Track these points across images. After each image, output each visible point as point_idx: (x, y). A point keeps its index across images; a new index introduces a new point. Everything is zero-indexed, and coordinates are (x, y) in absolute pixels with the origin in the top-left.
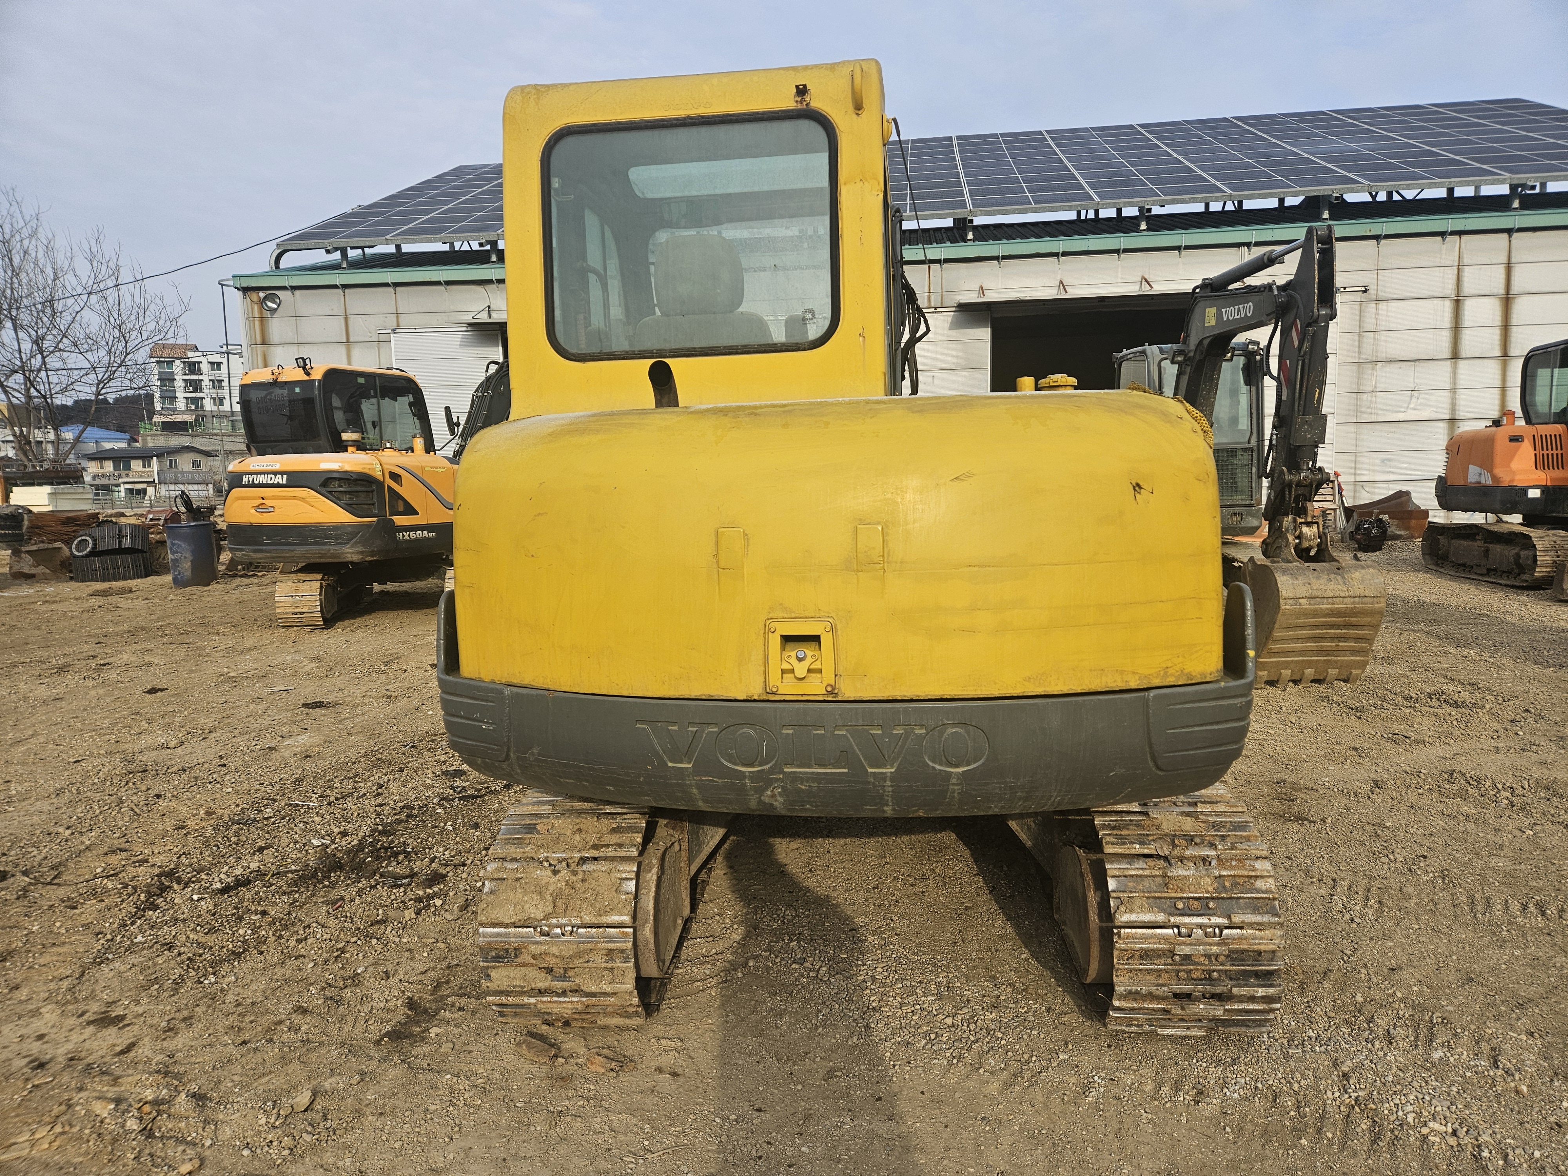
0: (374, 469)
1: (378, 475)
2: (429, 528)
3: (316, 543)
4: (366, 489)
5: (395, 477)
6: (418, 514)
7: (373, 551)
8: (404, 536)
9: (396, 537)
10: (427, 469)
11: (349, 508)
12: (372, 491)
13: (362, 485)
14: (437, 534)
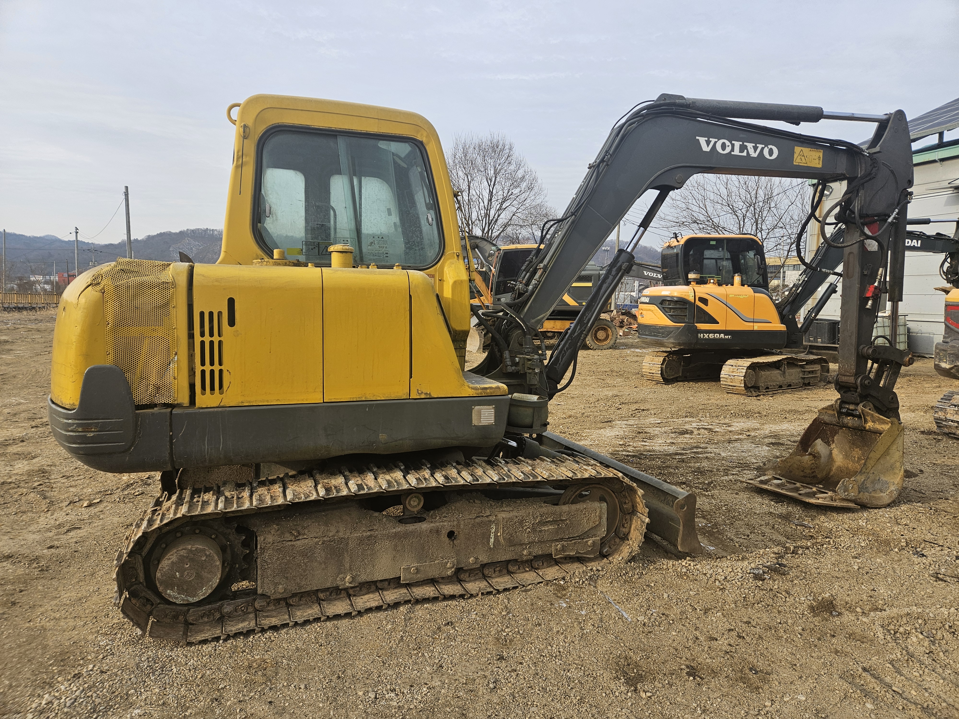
0: (689, 296)
1: (691, 299)
2: (726, 332)
3: (654, 336)
4: (681, 307)
5: (704, 301)
6: (718, 323)
7: (679, 343)
8: (704, 336)
9: (697, 335)
10: (730, 296)
11: (672, 318)
12: (686, 308)
13: (680, 304)
14: (732, 337)
